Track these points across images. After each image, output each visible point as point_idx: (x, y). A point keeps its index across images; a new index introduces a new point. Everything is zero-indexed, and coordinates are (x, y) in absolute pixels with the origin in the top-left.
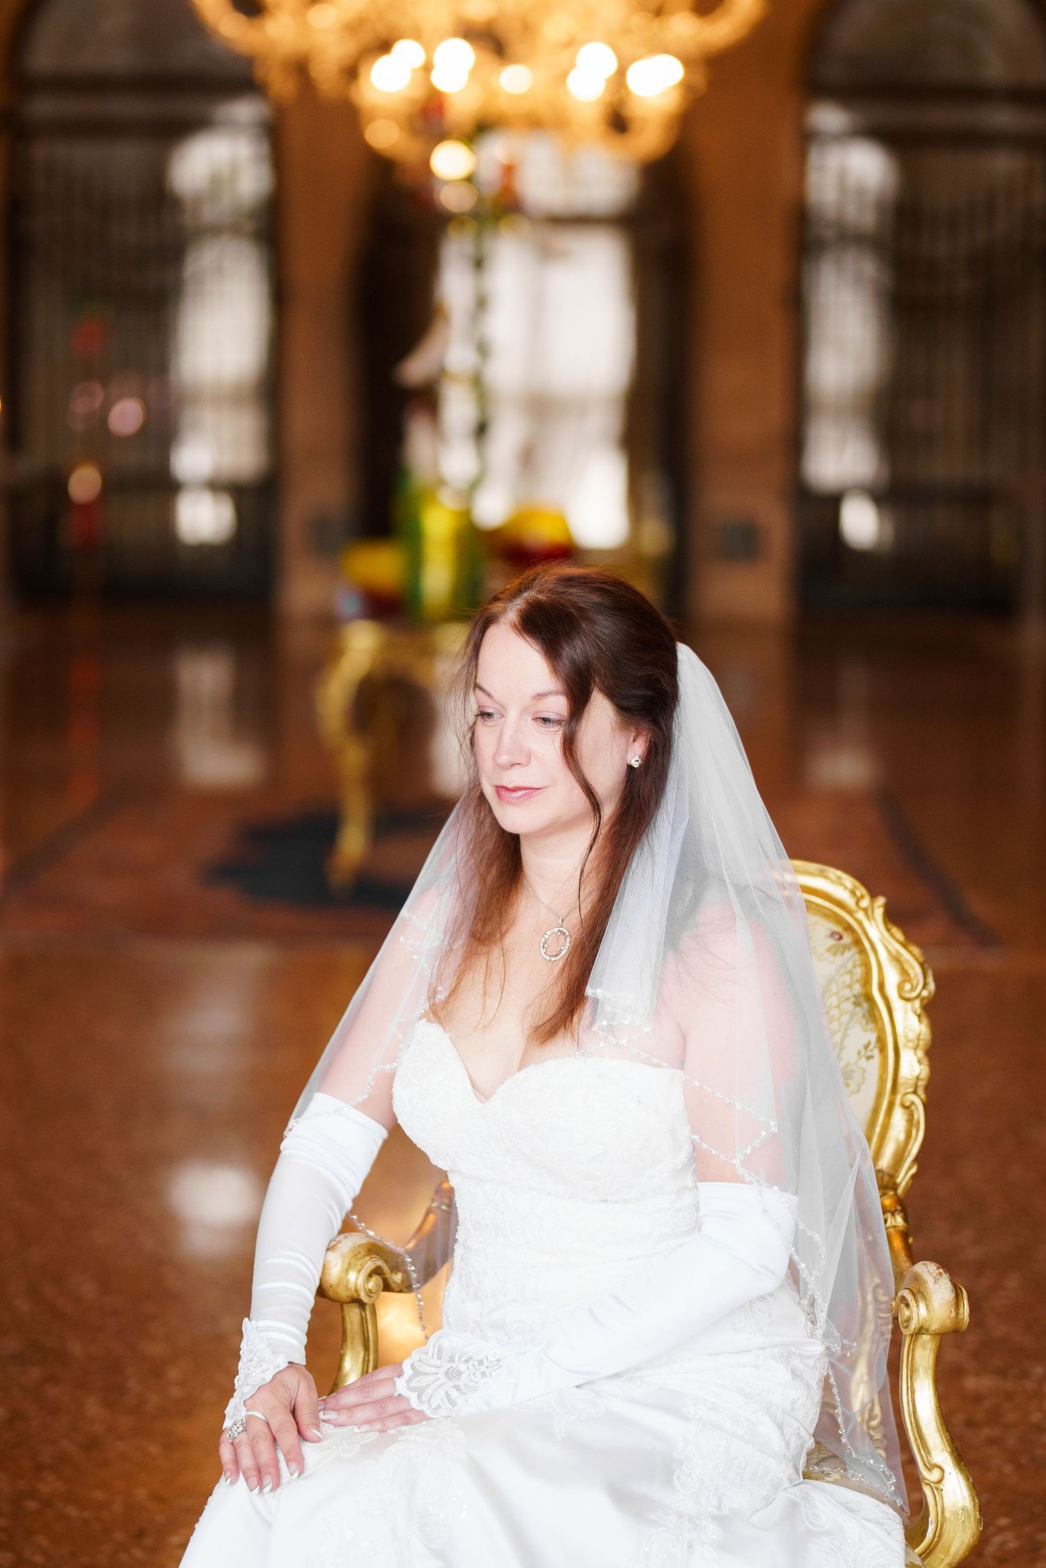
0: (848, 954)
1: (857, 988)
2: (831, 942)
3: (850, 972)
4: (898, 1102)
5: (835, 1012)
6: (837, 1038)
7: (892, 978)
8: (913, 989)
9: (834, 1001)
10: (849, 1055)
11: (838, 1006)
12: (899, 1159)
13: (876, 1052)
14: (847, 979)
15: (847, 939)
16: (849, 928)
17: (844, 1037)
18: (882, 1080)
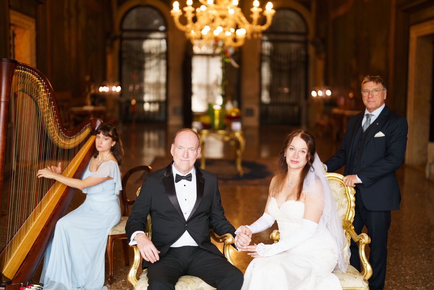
0: (343, 187)
1: (344, 192)
2: (340, 185)
3: (343, 190)
4: (351, 210)
5: (341, 196)
6: (342, 200)
7: (350, 191)
8: (353, 192)
9: (341, 194)
10: (343, 203)
11: (342, 195)
12: (351, 219)
13: (347, 202)
14: (343, 191)
15: (342, 185)
16: (343, 183)
17: (343, 200)
18: (348, 206)
